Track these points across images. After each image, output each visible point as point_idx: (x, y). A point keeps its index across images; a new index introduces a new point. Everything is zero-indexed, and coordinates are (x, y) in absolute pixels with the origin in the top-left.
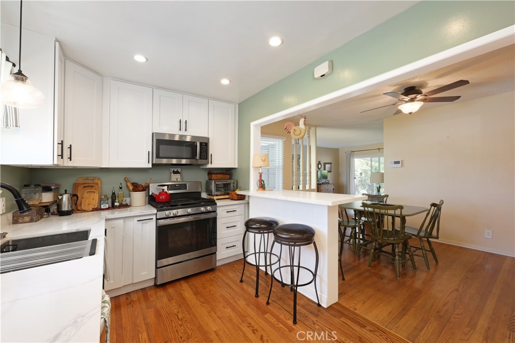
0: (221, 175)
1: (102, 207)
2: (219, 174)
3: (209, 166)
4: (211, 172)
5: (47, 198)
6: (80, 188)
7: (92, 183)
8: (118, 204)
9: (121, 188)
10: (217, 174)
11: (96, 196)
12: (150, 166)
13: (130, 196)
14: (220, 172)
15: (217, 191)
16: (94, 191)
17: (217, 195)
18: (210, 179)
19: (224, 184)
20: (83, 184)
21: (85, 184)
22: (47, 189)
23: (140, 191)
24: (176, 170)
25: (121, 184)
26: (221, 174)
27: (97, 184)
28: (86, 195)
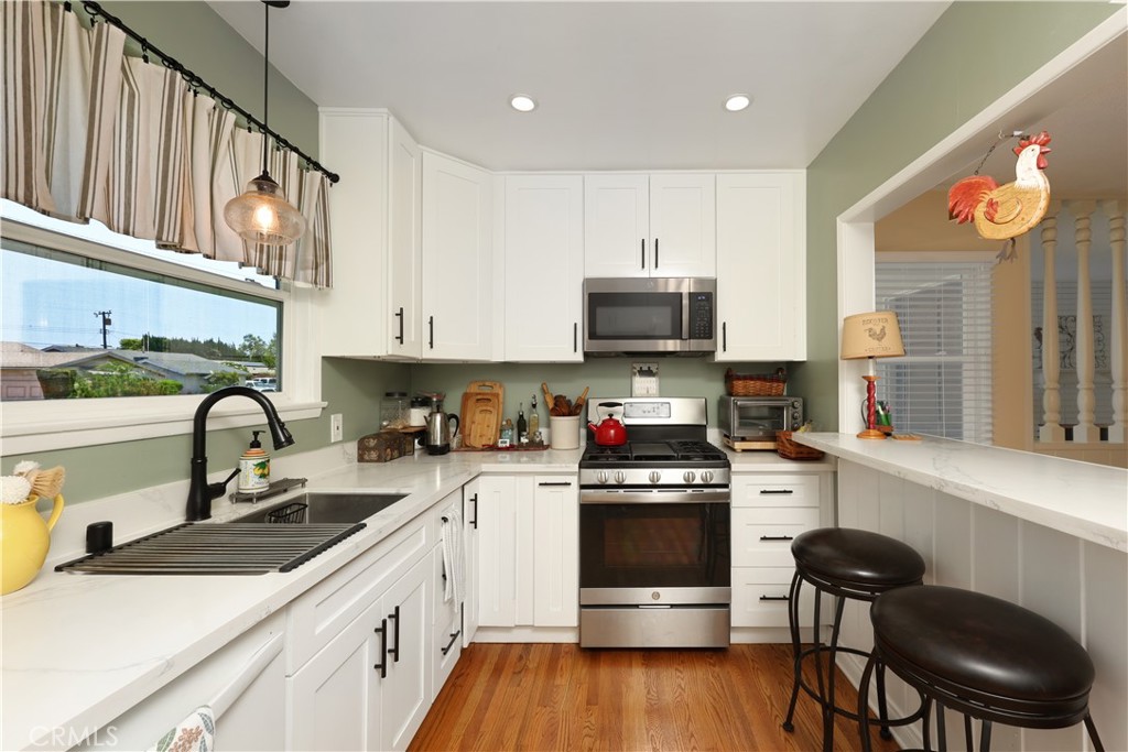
0: (758, 383)
1: (500, 445)
2: (751, 378)
3: (720, 356)
4: (733, 373)
5: (417, 417)
6: (471, 403)
7: (487, 394)
8: (527, 441)
9: (534, 406)
10: (745, 378)
11: (492, 420)
12: (579, 357)
13: (549, 425)
14: (753, 373)
15: (742, 425)
16: (492, 409)
17: (743, 439)
18: (730, 394)
19: (771, 408)
20: (478, 394)
21: (480, 394)
22: (424, 402)
23: (564, 415)
24: (645, 368)
25: (534, 397)
26: (759, 378)
27: (497, 395)
28: (478, 417)
